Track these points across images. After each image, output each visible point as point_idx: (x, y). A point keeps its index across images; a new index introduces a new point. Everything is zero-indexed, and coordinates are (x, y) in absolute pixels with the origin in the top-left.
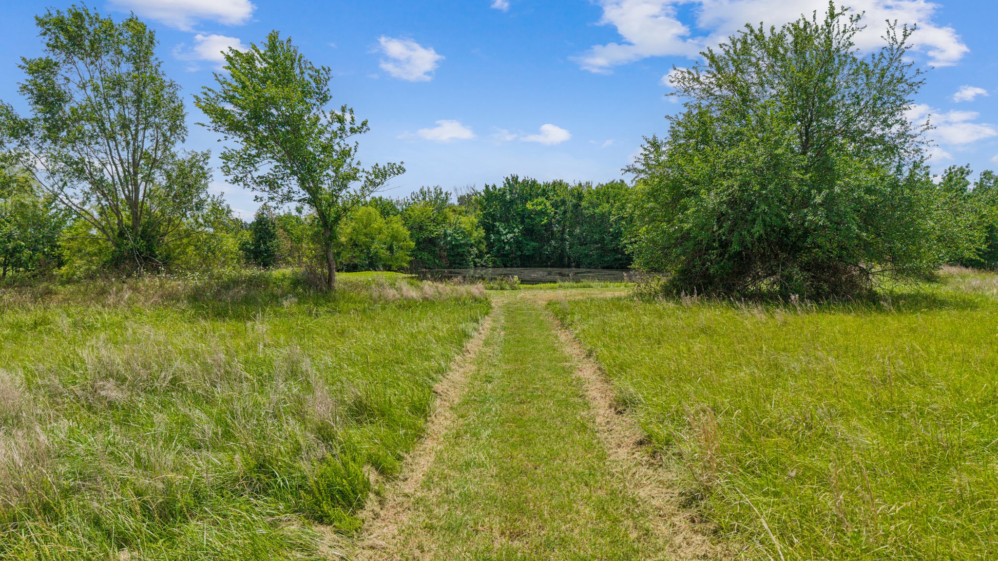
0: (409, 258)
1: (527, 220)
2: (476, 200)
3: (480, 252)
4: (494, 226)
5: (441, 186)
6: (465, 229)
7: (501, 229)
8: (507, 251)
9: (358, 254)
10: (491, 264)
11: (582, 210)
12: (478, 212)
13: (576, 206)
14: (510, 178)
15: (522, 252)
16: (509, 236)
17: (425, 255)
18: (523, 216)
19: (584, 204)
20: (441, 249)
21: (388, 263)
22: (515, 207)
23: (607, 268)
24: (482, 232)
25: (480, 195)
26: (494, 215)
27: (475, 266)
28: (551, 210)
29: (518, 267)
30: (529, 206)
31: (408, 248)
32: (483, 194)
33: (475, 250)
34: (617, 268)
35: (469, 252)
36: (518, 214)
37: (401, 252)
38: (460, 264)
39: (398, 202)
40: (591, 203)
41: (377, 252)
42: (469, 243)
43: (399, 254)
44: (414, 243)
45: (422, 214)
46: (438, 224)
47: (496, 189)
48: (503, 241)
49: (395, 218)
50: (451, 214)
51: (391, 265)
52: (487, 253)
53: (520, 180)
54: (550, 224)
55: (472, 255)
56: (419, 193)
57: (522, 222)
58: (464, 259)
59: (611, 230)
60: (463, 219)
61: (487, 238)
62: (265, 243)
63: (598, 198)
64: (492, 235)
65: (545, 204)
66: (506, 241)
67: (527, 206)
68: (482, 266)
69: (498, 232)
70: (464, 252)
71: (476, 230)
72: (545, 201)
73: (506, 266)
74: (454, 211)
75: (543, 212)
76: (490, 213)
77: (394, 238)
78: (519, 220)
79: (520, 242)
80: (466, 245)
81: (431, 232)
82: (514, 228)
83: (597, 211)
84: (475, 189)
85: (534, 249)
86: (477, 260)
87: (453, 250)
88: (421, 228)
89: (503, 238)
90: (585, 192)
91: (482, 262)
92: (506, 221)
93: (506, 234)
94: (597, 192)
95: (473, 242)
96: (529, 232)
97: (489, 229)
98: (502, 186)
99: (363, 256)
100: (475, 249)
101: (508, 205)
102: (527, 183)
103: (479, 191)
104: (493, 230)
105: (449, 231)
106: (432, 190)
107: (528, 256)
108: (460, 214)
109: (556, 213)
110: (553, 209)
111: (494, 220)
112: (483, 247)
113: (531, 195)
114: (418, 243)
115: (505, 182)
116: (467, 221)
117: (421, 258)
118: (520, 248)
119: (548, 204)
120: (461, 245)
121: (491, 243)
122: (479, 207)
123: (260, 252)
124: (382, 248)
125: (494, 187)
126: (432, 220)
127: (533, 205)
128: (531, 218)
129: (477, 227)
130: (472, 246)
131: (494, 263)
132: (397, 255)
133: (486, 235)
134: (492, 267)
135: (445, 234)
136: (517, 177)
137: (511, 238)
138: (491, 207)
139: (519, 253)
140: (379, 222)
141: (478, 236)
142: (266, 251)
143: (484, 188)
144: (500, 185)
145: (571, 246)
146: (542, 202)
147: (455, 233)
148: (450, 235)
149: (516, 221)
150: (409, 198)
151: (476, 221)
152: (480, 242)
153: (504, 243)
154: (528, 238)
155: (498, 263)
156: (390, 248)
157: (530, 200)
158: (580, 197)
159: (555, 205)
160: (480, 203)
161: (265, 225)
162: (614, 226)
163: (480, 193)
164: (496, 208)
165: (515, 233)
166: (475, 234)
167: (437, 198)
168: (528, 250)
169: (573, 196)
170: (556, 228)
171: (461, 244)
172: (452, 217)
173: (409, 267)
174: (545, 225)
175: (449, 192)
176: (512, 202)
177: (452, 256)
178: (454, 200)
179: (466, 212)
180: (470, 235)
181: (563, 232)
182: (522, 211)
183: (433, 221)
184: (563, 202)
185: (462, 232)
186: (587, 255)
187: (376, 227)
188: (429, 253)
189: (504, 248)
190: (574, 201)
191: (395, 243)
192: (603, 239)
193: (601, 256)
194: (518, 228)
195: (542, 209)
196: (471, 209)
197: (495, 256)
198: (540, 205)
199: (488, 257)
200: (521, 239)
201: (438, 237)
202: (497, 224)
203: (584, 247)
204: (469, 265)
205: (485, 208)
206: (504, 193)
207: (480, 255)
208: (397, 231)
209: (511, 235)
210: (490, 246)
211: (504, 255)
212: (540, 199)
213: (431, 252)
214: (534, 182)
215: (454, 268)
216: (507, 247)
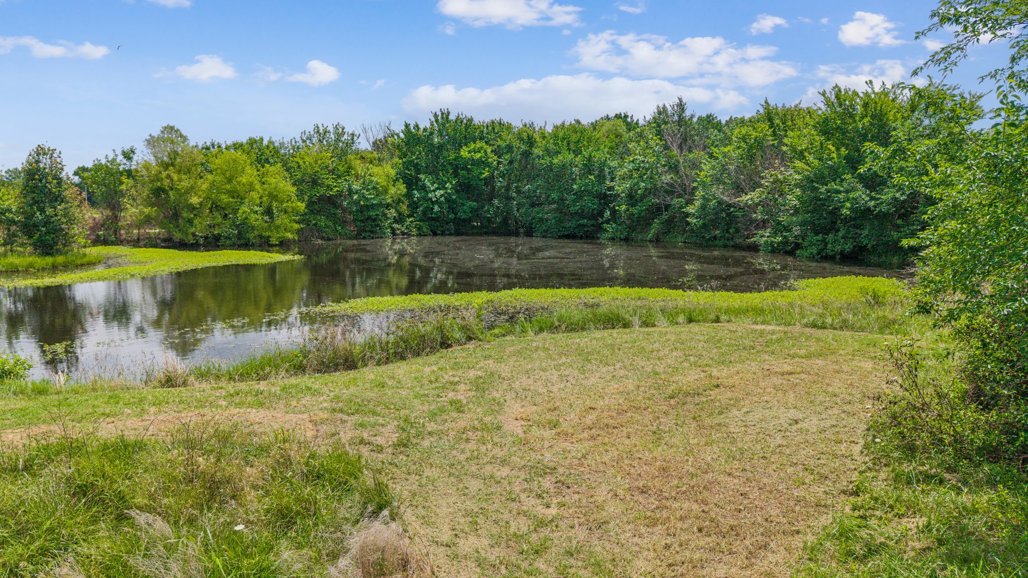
0: (296, 226)
1: (462, 173)
2: (393, 144)
3: (400, 214)
4: (418, 179)
5: (342, 123)
6: (378, 184)
7: (428, 184)
8: (436, 213)
9: (219, 220)
10: (414, 231)
11: (534, 159)
12: (396, 160)
13: (527, 154)
14: (439, 113)
15: (456, 214)
16: (439, 193)
17: (322, 221)
18: (457, 167)
19: (536, 151)
20: (344, 210)
21: (264, 234)
22: (445, 153)
23: (567, 237)
24: (402, 188)
25: (398, 137)
26: (417, 164)
27: (394, 233)
28: (493, 159)
29: (451, 234)
30: (464, 153)
31: (295, 212)
32: (402, 135)
33: (392, 213)
34: (581, 238)
35: (385, 215)
36: (450, 164)
37: (284, 216)
38: (372, 232)
39: (282, 144)
40: (547, 150)
41: (246, 218)
42: (384, 202)
43: (282, 220)
44: (304, 205)
45: (316, 162)
46: (339, 177)
47: (418, 129)
48: (431, 199)
49: (272, 168)
50: (358, 162)
51: (269, 237)
52: (409, 216)
53: (452, 117)
54: (492, 177)
55: (388, 218)
56: (312, 133)
57: (455, 174)
58: (378, 225)
59: (575, 187)
60: (375, 170)
61: (409, 195)
62: (42, 211)
63: (555, 145)
64: (415, 192)
65: (485, 151)
66: (434, 199)
67: (462, 153)
68: (403, 234)
69: (424, 188)
70: (377, 215)
71: (394, 185)
72: (485, 146)
73: (435, 234)
74: (363, 158)
75: (483, 162)
76: (412, 161)
77: (273, 197)
78: (451, 171)
79: (454, 202)
80: (380, 205)
81: (329, 188)
82: (446, 183)
83: (555, 161)
84: (391, 128)
85: (472, 210)
86: (396, 226)
87: (361, 212)
88: (315, 182)
89: (430, 195)
90: (537, 137)
91: (403, 229)
92: (433, 171)
93: (434, 191)
94: (555, 136)
95: (389, 201)
96: (466, 188)
97: (412, 183)
98: (428, 126)
99: (228, 223)
100: (393, 211)
101: (436, 151)
102: (461, 122)
103: (397, 132)
104: (417, 185)
105: (356, 187)
106: (331, 129)
107: (464, 220)
108: (371, 162)
109: (499, 163)
110: (496, 158)
111: (418, 171)
112: (404, 208)
113: (465, 138)
114: (310, 204)
115: (433, 119)
116: (381, 172)
117: (315, 225)
118: (453, 209)
119: (489, 150)
120: (373, 206)
121: (414, 203)
122: (397, 153)
123: (35, 225)
124: (256, 212)
125: (417, 127)
126: (330, 171)
127: (469, 152)
128: (468, 170)
129: (395, 181)
130: (388, 206)
131: (419, 229)
132: (278, 222)
133: (408, 192)
134: (417, 235)
135: (350, 190)
136: (449, 113)
137: (442, 196)
138: (413, 153)
139: (452, 216)
140: (249, 175)
141: (396, 193)
142: (46, 223)
143: (403, 128)
144: (425, 124)
145: (520, 206)
146: (482, 148)
147: (363, 189)
148: (356, 193)
149: (447, 173)
150: (298, 139)
151: (393, 172)
152: (399, 201)
153: (433, 202)
154: (464, 195)
155: (425, 230)
156: (269, 212)
157: (466, 145)
158: (531, 142)
159: (498, 152)
160: (398, 147)
161: (40, 180)
162: (579, 181)
163: (398, 135)
164: (420, 155)
165: (446, 188)
166: (392, 190)
167: (338, 140)
168: (464, 212)
169: (522, 140)
170: (500, 183)
171: (373, 204)
172: (359, 167)
173: (296, 238)
174: (485, 179)
175: (357, 133)
176: (441, 147)
177: (362, 221)
178: (364, 145)
179: (379, 160)
180: (386, 191)
181: (508, 189)
182: (454, 160)
183: (332, 172)
184: (510, 148)
185: (374, 188)
186: (541, 220)
187: (244, 181)
188: (327, 217)
189: (432, 209)
190: (523, 147)
191: (274, 204)
192: (562, 199)
193: (561, 221)
194: (451, 183)
195: (481, 157)
196: (385, 154)
197: (420, 220)
198: (480, 152)
199: (411, 222)
200: (454, 197)
201: (340, 194)
202: (422, 176)
203: (536, 209)
204: (384, 233)
205: (405, 155)
206: (431, 134)
207: (400, 219)
208: (275, 188)
209: (442, 192)
210: (413, 206)
211: (433, 219)
212: (479, 144)
213: (331, 216)
214: (470, 120)
215: (364, 238)
216: (436, 208)
